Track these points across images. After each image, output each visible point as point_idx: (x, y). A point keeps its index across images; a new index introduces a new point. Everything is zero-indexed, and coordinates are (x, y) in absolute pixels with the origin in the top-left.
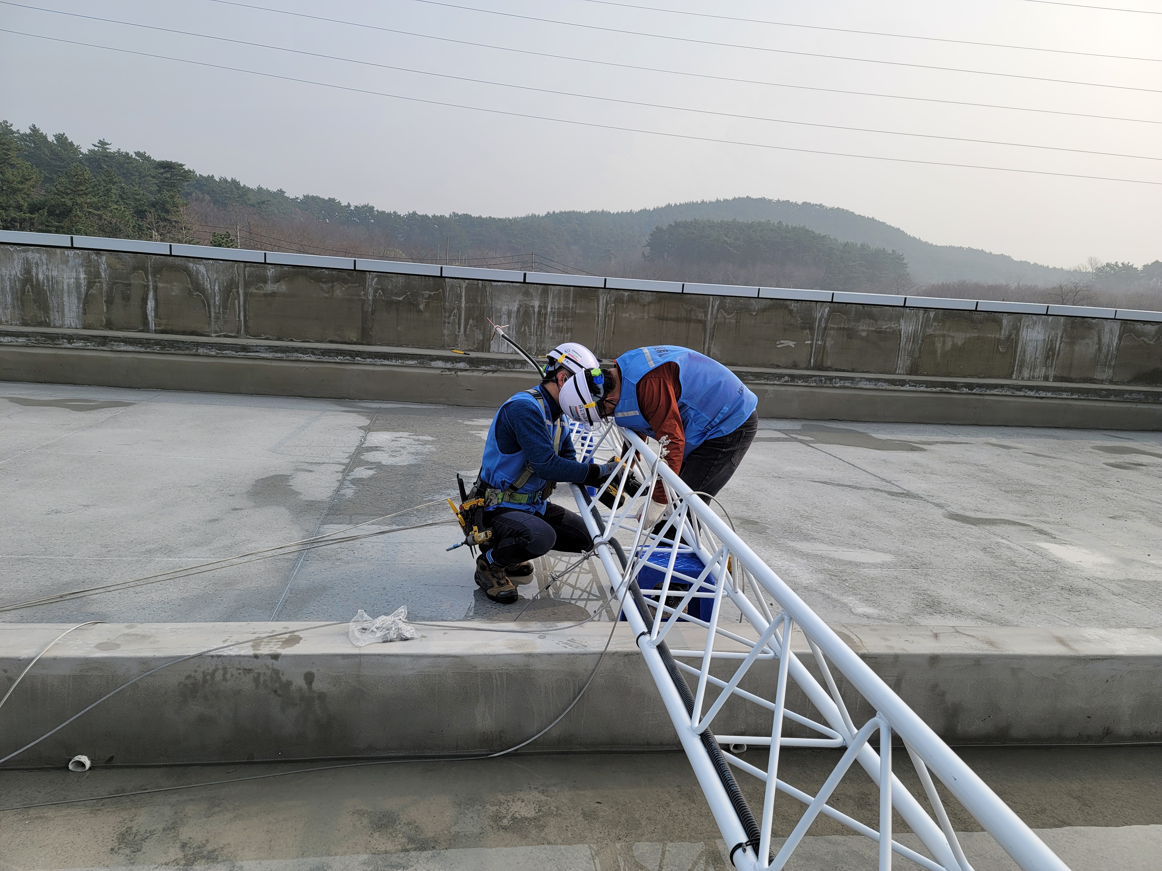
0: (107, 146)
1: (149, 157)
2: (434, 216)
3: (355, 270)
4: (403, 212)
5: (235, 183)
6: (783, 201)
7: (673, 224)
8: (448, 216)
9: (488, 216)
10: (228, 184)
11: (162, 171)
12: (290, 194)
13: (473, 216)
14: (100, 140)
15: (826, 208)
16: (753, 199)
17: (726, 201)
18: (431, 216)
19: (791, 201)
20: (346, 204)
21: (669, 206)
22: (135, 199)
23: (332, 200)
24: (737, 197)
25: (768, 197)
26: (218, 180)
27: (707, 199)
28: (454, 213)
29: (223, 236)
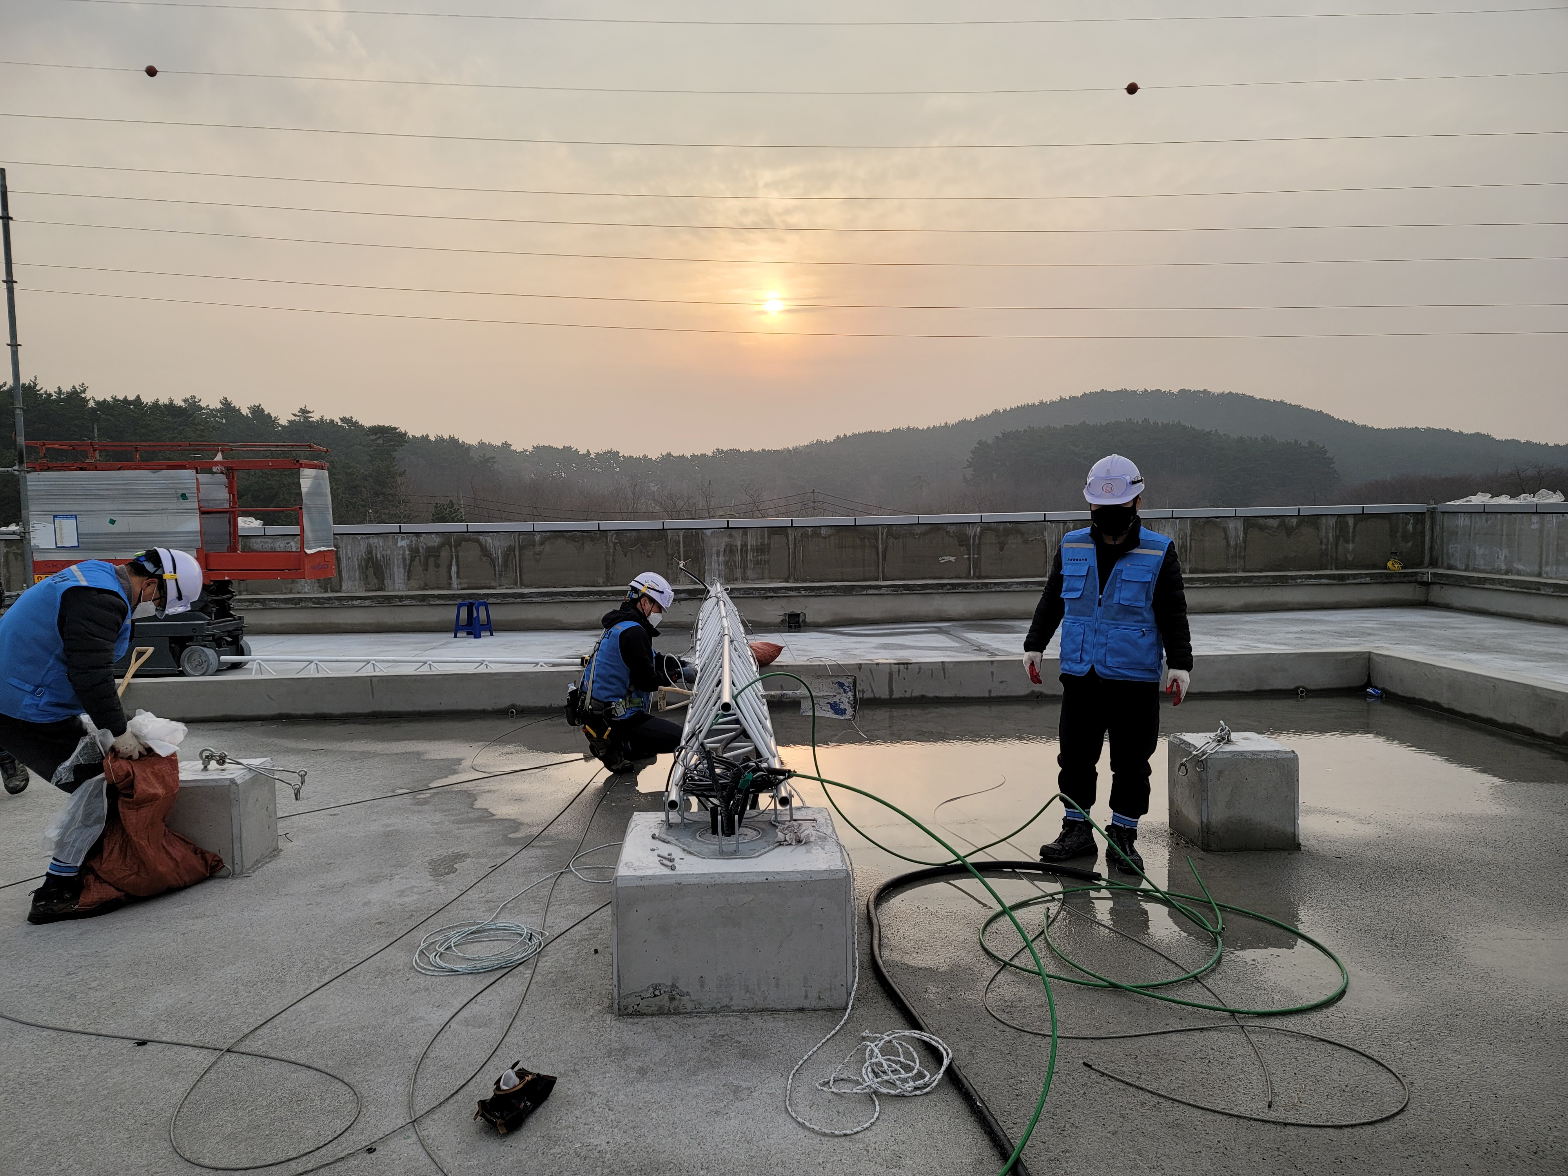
0: (309, 415)
1: (356, 422)
2: (693, 456)
3: (599, 530)
4: (654, 455)
5: (453, 441)
6: (1152, 391)
7: (1001, 436)
8: (711, 454)
9: (761, 449)
10: (445, 443)
11: (374, 437)
12: (517, 447)
13: (741, 451)
14: (301, 409)
15: (1213, 394)
16: (1110, 392)
17: (1073, 398)
18: (689, 457)
19: (1163, 390)
20: (585, 452)
21: (996, 413)
22: (346, 473)
23: (568, 449)
24: (1088, 392)
25: (1130, 387)
26: (433, 439)
27: (1047, 399)
28: (718, 450)
29: (446, 506)
